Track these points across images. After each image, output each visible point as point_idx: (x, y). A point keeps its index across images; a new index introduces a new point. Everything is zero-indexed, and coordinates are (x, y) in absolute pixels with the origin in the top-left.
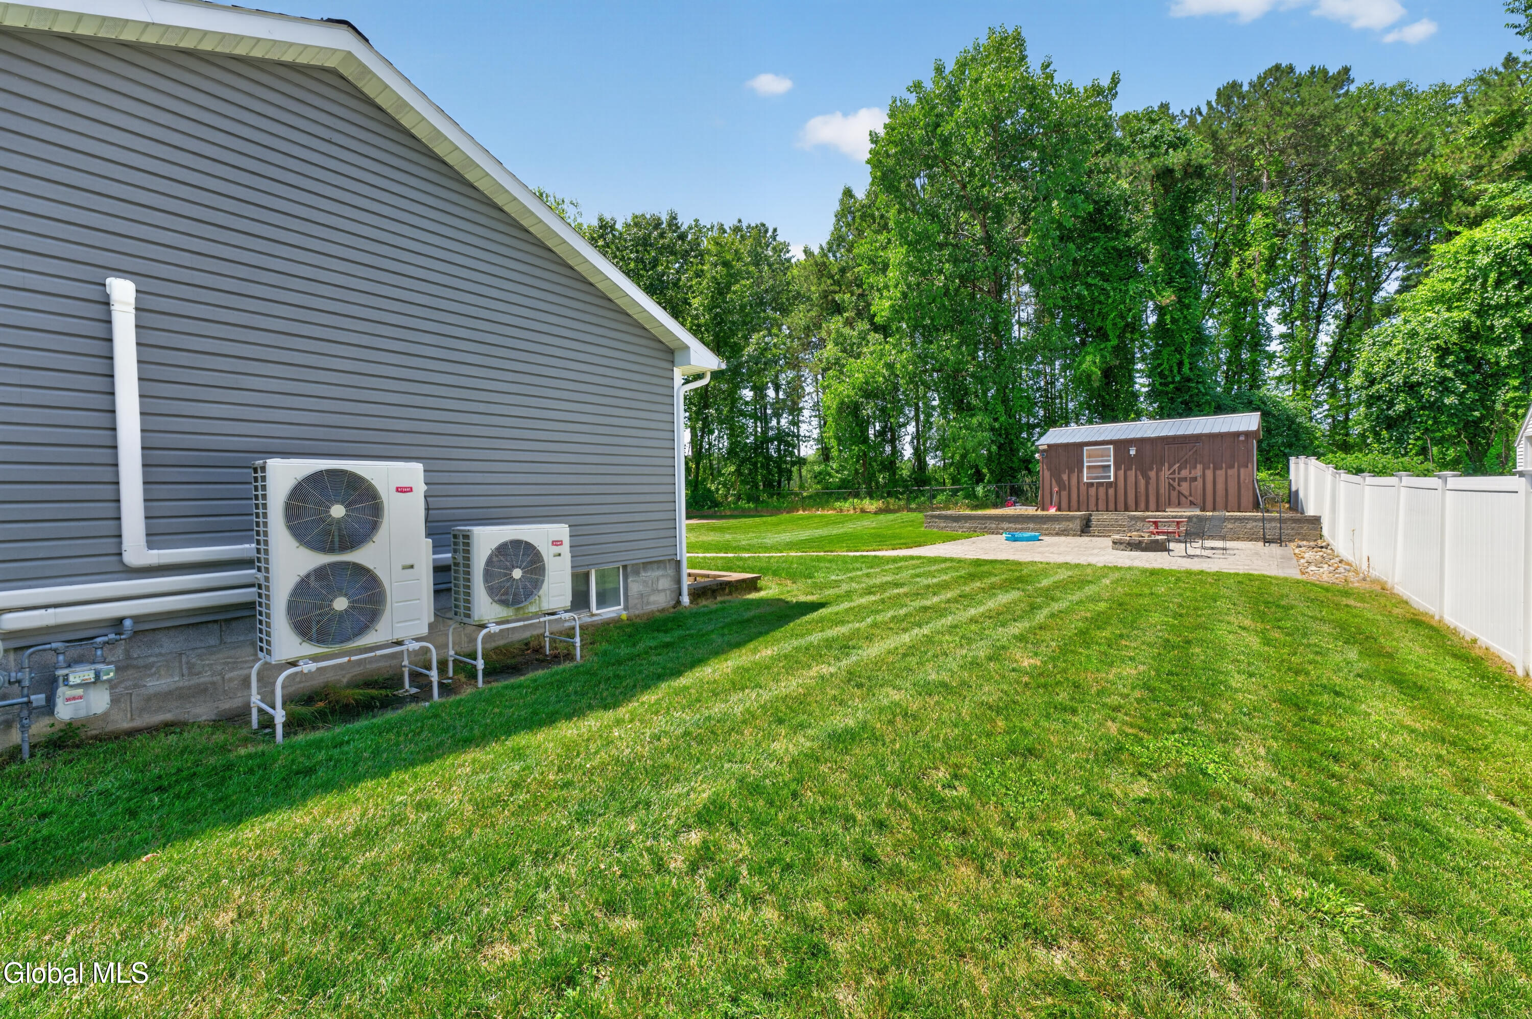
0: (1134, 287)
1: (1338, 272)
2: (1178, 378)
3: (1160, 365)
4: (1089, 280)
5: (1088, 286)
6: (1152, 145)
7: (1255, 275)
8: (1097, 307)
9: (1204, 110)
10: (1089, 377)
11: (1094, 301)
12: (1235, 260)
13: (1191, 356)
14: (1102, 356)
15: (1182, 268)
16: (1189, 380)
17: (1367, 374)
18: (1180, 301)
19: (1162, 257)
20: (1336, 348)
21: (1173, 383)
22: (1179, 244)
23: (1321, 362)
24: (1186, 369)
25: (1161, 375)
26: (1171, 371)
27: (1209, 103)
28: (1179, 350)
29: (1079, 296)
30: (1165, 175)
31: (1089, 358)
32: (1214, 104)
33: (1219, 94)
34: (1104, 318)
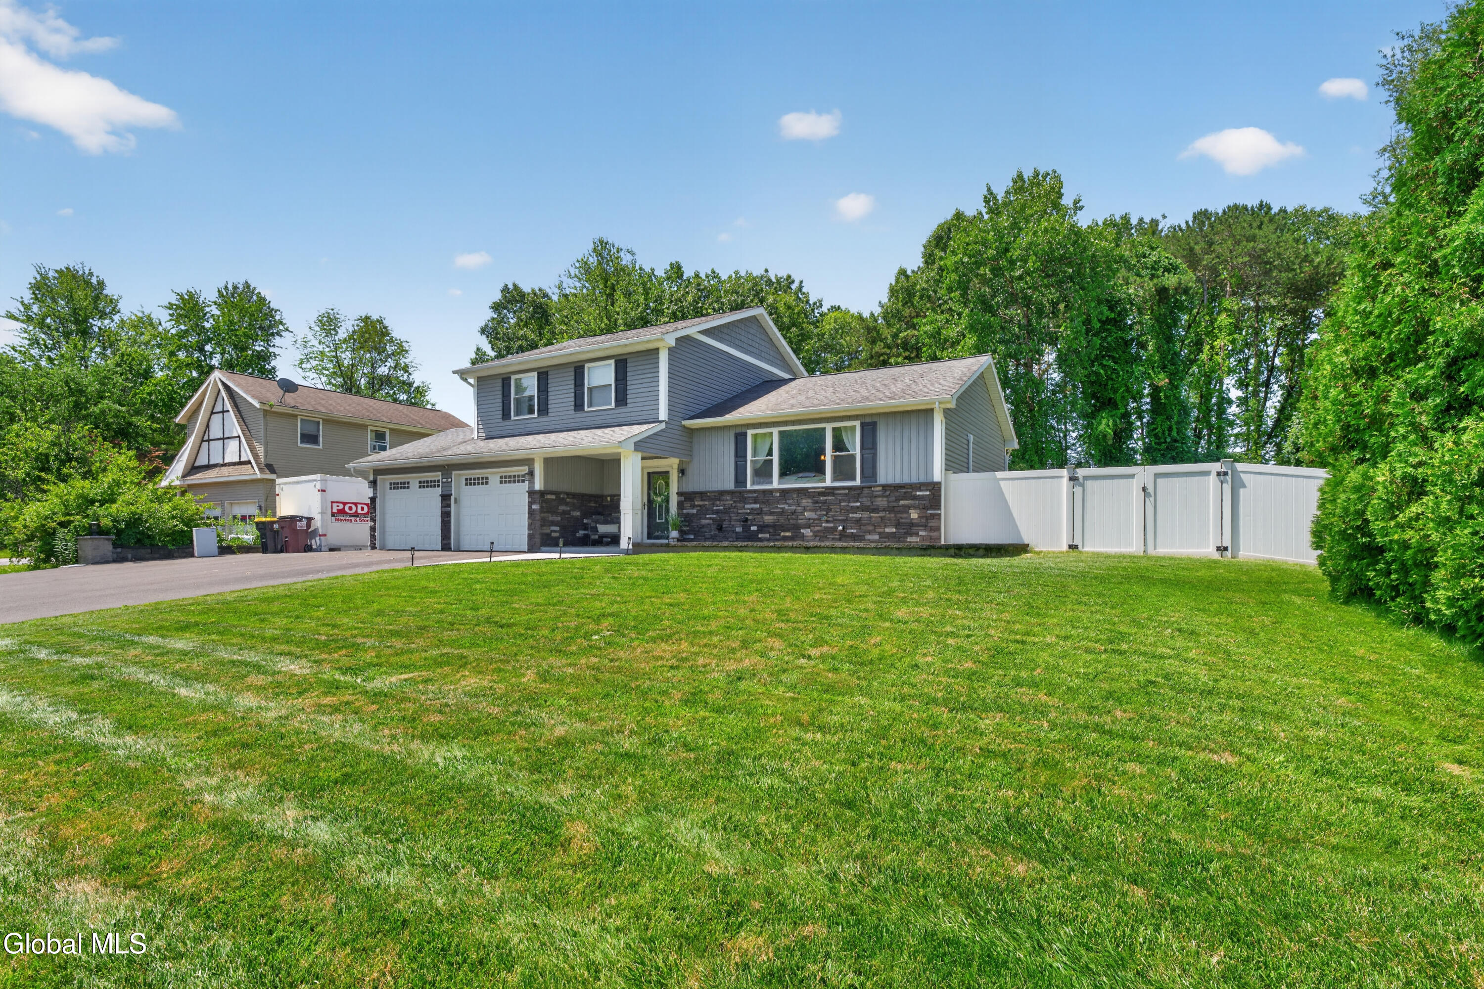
0: (1138, 370)
1: (1281, 350)
2: (1168, 440)
3: (1155, 429)
4: (1105, 362)
5: (1104, 366)
6: (1153, 268)
7: (1220, 361)
8: (1110, 382)
9: (1184, 226)
10: (1105, 436)
11: (1109, 378)
12: (1206, 348)
13: (1178, 423)
14: (1114, 421)
15: (1172, 358)
16: (1176, 441)
17: (1295, 444)
18: (1170, 382)
19: (1158, 349)
20: (1281, 411)
21: (1165, 442)
22: (1169, 339)
23: (1270, 423)
24: (1174, 433)
25: (1156, 436)
26: (1163, 433)
27: (1187, 222)
28: (1169, 418)
29: (1097, 374)
30: (1162, 292)
31: (1104, 421)
32: (1191, 223)
33: (1195, 217)
34: (1115, 391)
